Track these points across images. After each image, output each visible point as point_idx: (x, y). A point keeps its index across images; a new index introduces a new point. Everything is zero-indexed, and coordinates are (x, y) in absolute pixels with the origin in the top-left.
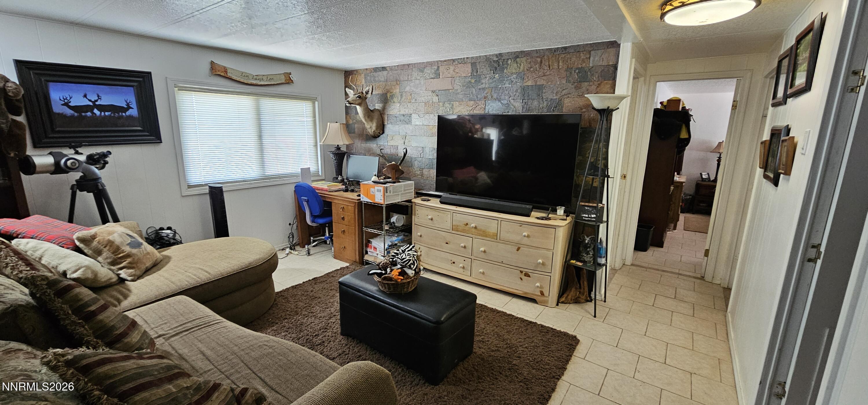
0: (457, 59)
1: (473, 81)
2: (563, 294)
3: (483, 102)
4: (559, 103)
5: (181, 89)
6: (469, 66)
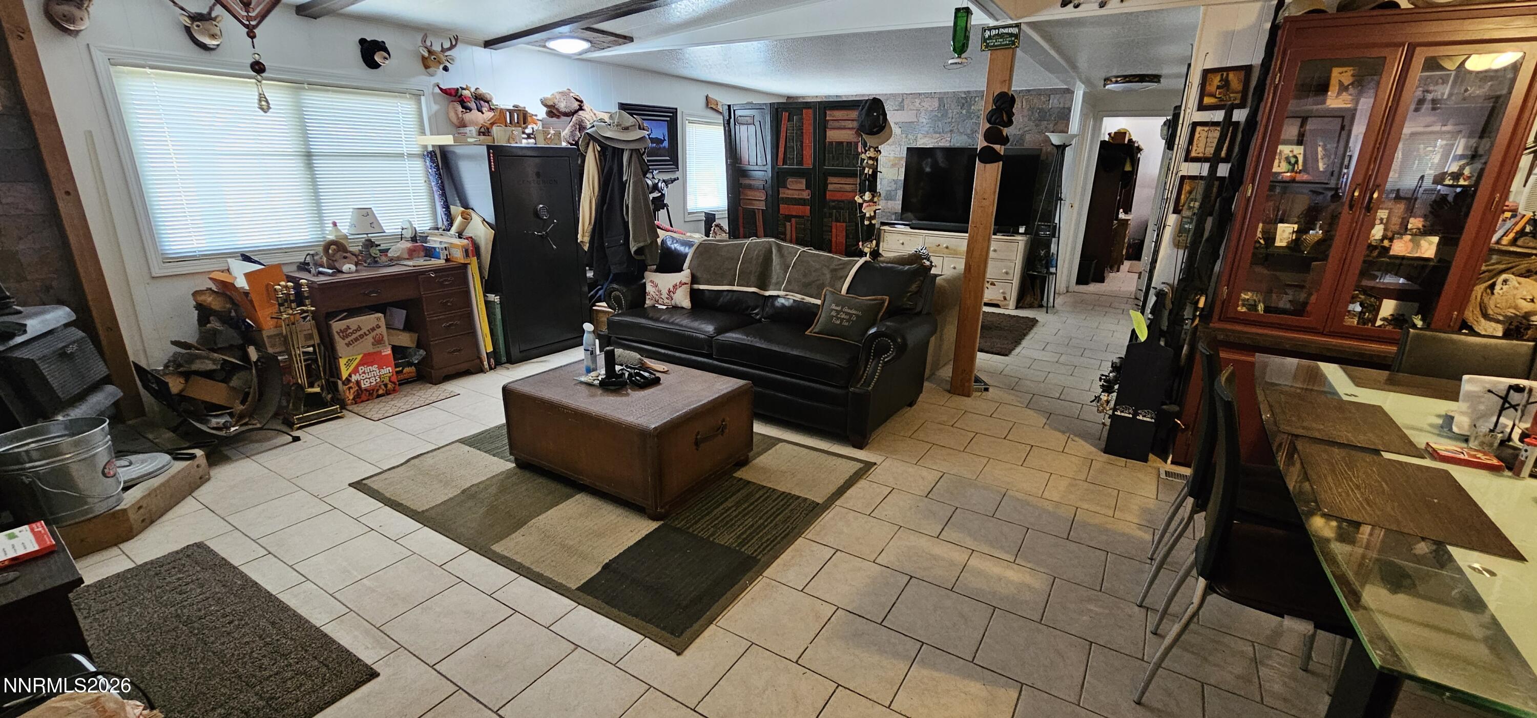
0: (924, 94)
1: (940, 115)
2: (1022, 299)
3: (949, 135)
4: (1021, 139)
5: (690, 122)
6: (936, 100)
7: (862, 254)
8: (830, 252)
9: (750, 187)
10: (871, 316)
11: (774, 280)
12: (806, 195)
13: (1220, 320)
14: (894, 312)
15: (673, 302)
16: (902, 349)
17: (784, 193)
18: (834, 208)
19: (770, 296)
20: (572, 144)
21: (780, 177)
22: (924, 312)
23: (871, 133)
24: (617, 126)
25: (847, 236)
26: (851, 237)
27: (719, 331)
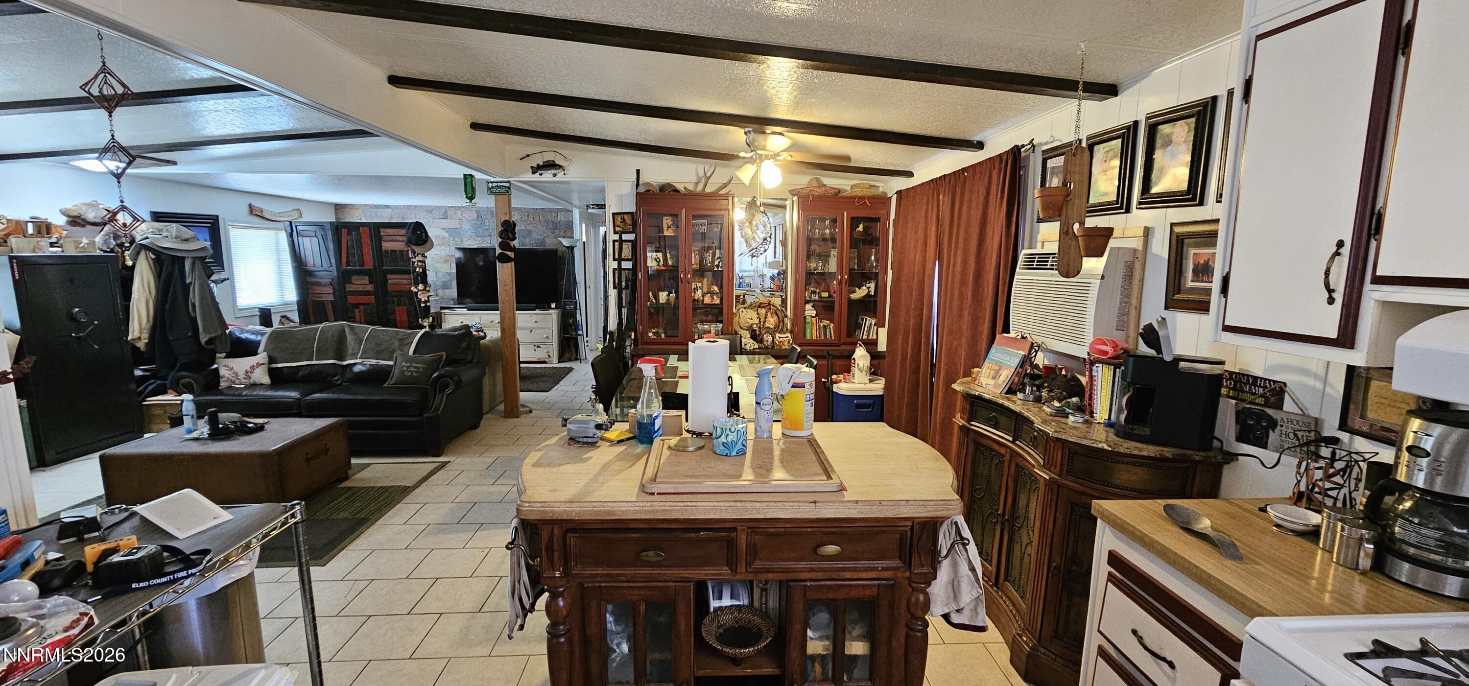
0: (463, 207)
1: (479, 223)
2: (562, 355)
3: (489, 238)
4: (543, 242)
5: (234, 227)
7: (422, 327)
8: (396, 328)
9: (318, 284)
10: (434, 365)
11: (350, 351)
12: (370, 288)
13: (642, 344)
14: (450, 362)
15: (252, 381)
16: (459, 383)
17: (349, 288)
18: (395, 296)
19: (348, 365)
20: (105, 252)
21: (344, 277)
22: (475, 360)
23: (417, 244)
24: (176, 238)
25: (409, 316)
26: (412, 315)
27: (304, 394)
